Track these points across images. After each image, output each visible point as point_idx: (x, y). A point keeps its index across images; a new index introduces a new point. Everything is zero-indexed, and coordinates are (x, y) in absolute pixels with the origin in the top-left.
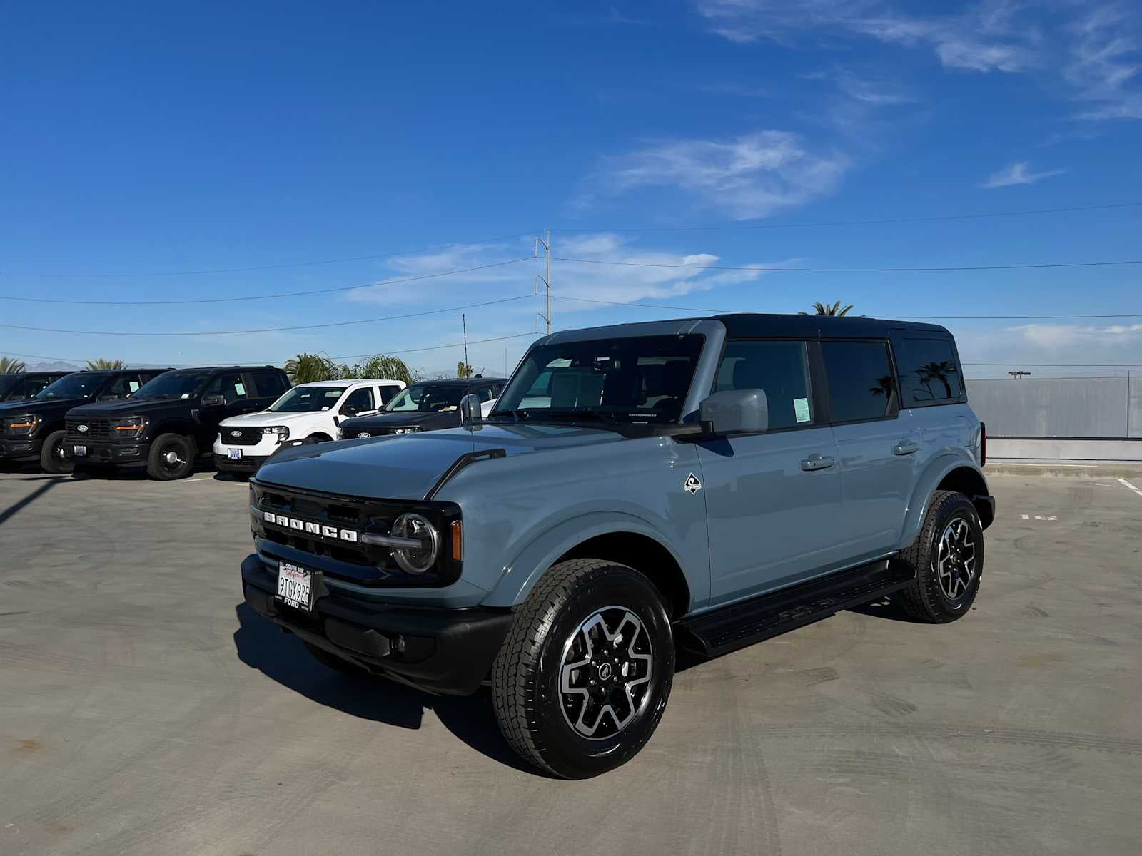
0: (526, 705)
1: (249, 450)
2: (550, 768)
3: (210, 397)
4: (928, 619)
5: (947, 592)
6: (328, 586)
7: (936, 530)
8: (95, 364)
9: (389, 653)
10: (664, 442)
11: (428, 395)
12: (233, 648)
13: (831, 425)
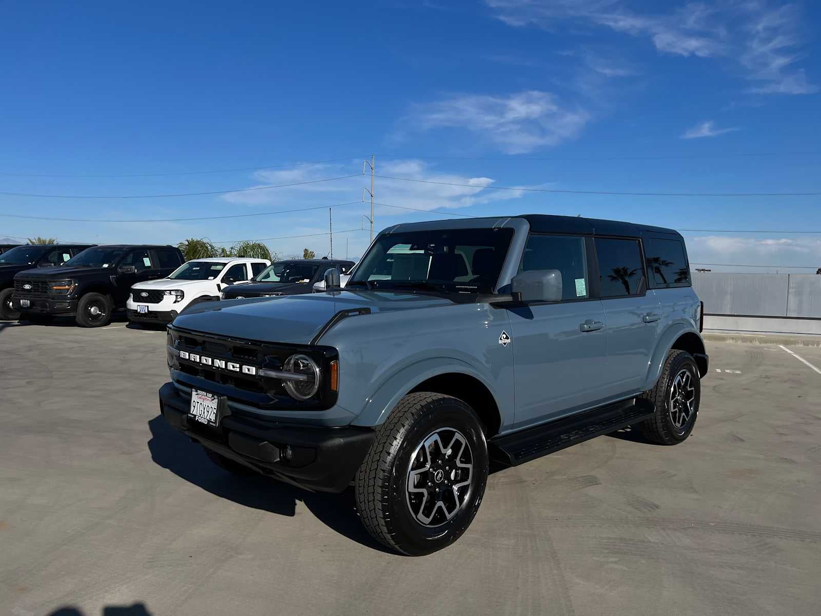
0: (383, 500)
1: (153, 307)
2: (398, 548)
3: (126, 267)
4: (661, 442)
5: (675, 423)
6: (230, 407)
7: (670, 378)
8: (34, 241)
9: (279, 459)
10: (484, 306)
11: (288, 271)
12: (147, 452)
13: (600, 299)
